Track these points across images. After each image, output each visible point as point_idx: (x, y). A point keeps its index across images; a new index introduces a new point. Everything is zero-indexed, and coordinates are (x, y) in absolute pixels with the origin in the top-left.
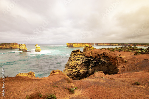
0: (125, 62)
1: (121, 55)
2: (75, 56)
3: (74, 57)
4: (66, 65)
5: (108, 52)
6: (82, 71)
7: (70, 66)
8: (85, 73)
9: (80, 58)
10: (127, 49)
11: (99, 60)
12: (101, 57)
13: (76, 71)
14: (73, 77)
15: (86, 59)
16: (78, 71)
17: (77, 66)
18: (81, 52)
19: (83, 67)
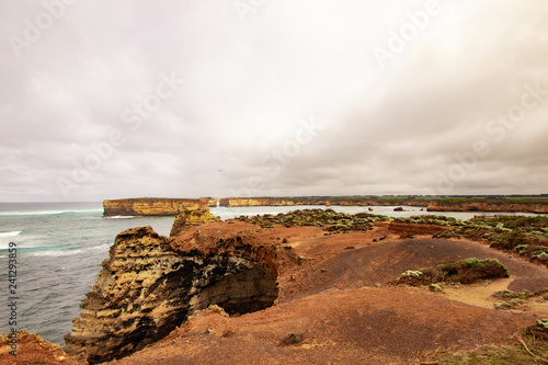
0: (299, 262)
1: (288, 240)
2: (129, 252)
3: (124, 259)
4: (90, 295)
5: (253, 229)
6: (161, 311)
7: (107, 299)
8: (174, 318)
9: (150, 261)
10: (309, 218)
11: (225, 263)
12: (231, 249)
13: (136, 314)
14: (121, 346)
15: (177, 260)
16: (142, 315)
17: (138, 295)
18: (155, 236)
19: (165, 294)
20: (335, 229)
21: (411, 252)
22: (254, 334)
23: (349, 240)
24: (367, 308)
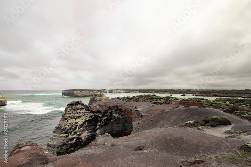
0: (142, 116)
1: (137, 107)
2: (72, 111)
3: (71, 114)
4: (57, 128)
5: (123, 103)
6: (85, 135)
7: (64, 130)
8: (90, 138)
9: (81, 115)
10: (145, 98)
11: (111, 116)
12: (114, 111)
13: (75, 136)
14: (69, 149)
15: (91, 114)
16: (77, 136)
17: (76, 128)
18: (83, 105)
19: (87, 128)
20: (156, 103)
21: (189, 113)
22: (124, 145)
23: (162, 108)
24: (171, 136)
